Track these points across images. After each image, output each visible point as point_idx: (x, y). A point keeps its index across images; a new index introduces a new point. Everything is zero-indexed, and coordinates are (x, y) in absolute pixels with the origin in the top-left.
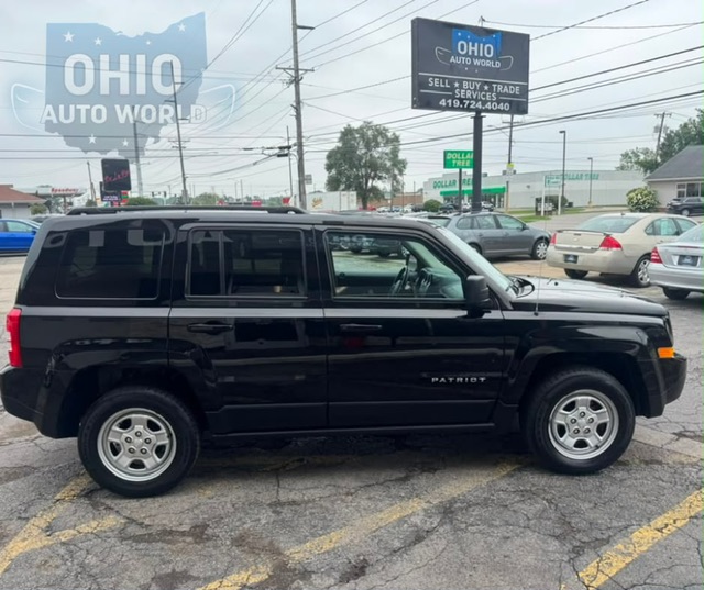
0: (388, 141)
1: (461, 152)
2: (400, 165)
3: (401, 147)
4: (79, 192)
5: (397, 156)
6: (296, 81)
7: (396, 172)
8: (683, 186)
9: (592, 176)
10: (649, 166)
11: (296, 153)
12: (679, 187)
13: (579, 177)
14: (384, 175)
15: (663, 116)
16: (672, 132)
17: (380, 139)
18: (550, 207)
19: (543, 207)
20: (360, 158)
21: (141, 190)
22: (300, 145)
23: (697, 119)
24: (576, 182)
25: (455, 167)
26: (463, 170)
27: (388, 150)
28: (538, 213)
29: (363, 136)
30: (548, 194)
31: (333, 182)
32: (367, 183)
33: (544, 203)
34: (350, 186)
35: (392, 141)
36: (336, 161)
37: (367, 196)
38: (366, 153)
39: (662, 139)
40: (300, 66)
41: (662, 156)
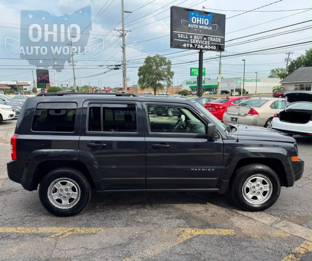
0: (166, 64)
2: (171, 74)
4: (29, 84)
5: (170, 70)
6: (123, 36)
8: (298, 85)
9: (257, 80)
11: (122, 68)
12: (296, 86)
13: (251, 80)
14: (164, 78)
15: (289, 54)
16: (294, 61)
17: (162, 62)
18: (237, 94)
20: (154, 71)
22: (124, 64)
23: (305, 55)
24: (250, 83)
25: (195, 75)
29: (155, 61)
30: (237, 88)
31: (141, 82)
32: (156, 82)
33: (234, 92)
34: (149, 83)
35: (168, 63)
36: (143, 72)
37: (156, 87)
38: (156, 69)
39: (289, 64)
40: (125, 30)
41: (289, 71)
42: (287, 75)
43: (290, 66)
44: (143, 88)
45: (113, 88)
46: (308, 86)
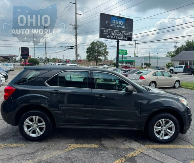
0: (104, 46)
1: (123, 50)
2: (107, 53)
3: (107, 48)
4: (17, 56)
5: (106, 50)
6: (76, 29)
7: (106, 54)
8: (180, 62)
9: (158, 58)
10: (172, 56)
11: (75, 48)
12: (179, 62)
13: (154, 58)
14: (102, 55)
15: (176, 43)
16: (179, 47)
17: (101, 45)
18: (145, 66)
19: (144, 66)
20: (96, 50)
21: (35, 56)
22: (76, 46)
23: (185, 44)
24: (154, 60)
25: (121, 54)
26: (123, 55)
27: (104, 48)
28: (142, 67)
29: (97, 44)
30: (145, 62)
31: (88, 57)
32: (97, 57)
33: (144, 65)
34: (92, 58)
35: (105, 46)
36: (89, 50)
37: (97, 61)
38: (98, 49)
39: (176, 49)
40: (77, 25)
41: (176, 53)
42: (175, 56)
43: (176, 50)
44: (89, 60)
45: (72, 60)
46: (187, 63)
